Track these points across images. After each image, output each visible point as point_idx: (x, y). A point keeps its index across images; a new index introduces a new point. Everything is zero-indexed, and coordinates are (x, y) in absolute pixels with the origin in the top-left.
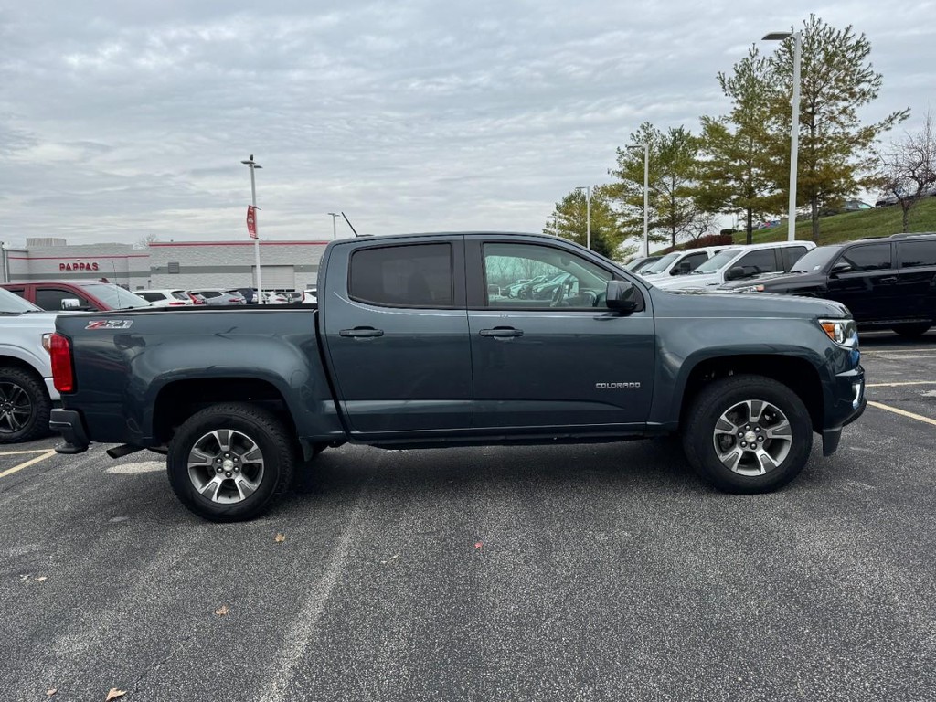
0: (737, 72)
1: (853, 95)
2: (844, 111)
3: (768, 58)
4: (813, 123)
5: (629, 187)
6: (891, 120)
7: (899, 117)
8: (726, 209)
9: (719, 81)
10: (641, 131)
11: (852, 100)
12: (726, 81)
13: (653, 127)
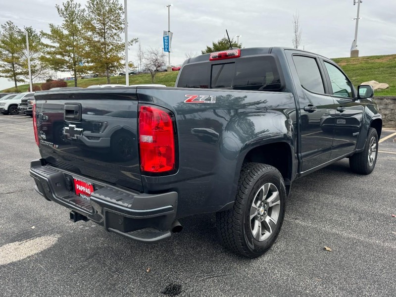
0: (65, 7)
1: (119, 28)
2: (115, 34)
3: (78, 4)
4: (105, 36)
5: (3, 53)
6: (132, 41)
7: (135, 41)
8: (62, 69)
9: (57, 9)
10: (7, 24)
11: (118, 31)
12: (60, 9)
13: (14, 24)
